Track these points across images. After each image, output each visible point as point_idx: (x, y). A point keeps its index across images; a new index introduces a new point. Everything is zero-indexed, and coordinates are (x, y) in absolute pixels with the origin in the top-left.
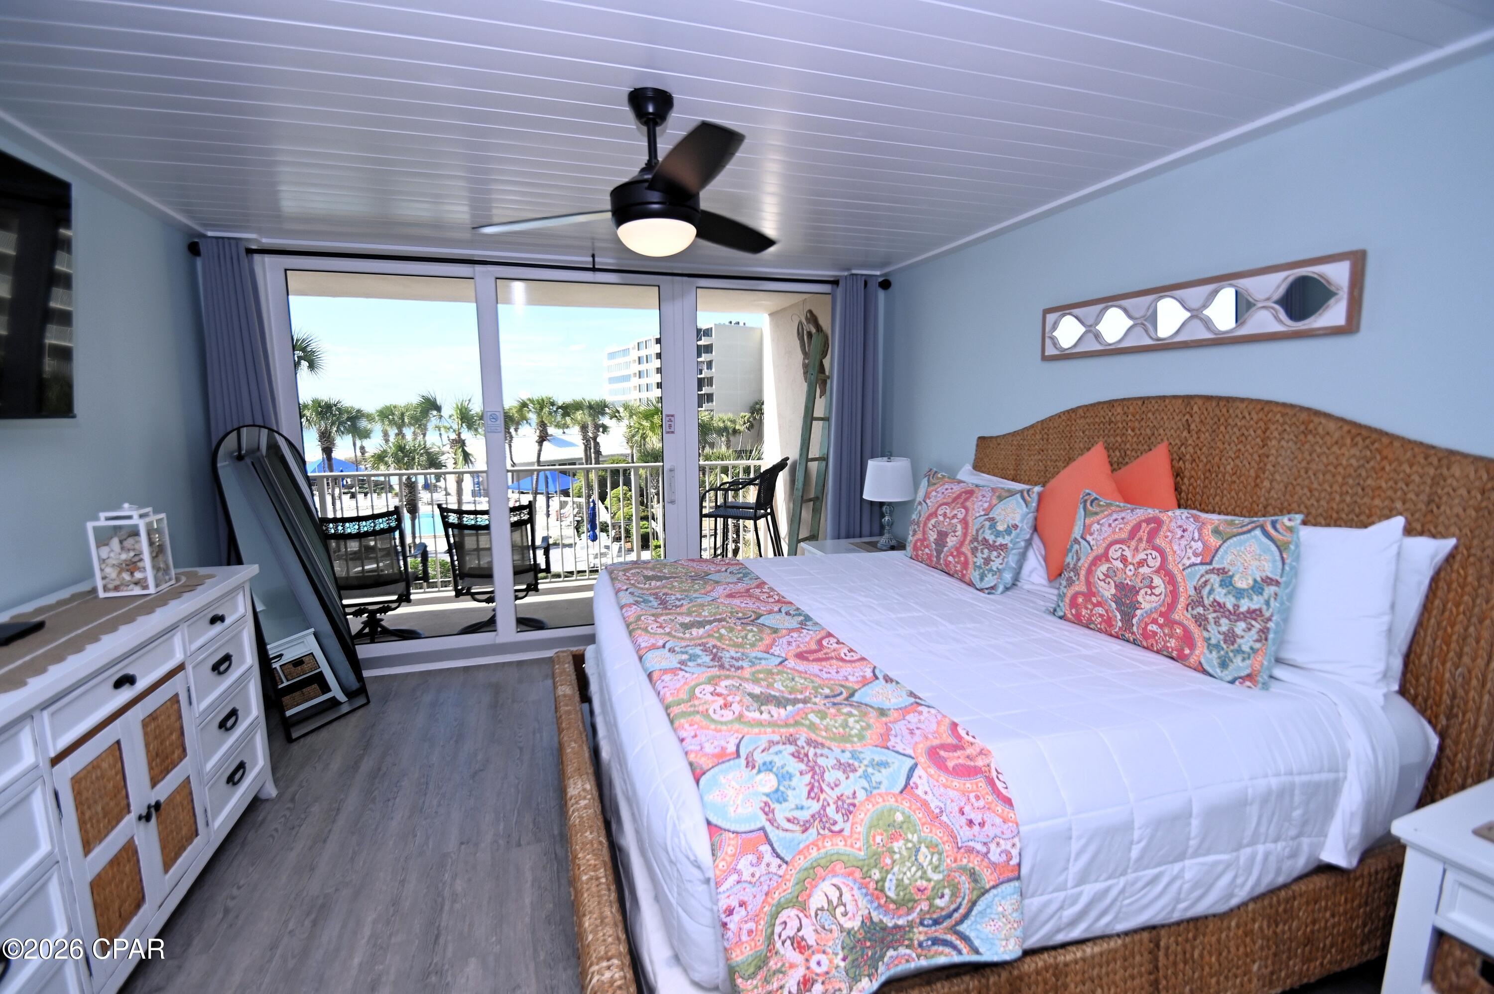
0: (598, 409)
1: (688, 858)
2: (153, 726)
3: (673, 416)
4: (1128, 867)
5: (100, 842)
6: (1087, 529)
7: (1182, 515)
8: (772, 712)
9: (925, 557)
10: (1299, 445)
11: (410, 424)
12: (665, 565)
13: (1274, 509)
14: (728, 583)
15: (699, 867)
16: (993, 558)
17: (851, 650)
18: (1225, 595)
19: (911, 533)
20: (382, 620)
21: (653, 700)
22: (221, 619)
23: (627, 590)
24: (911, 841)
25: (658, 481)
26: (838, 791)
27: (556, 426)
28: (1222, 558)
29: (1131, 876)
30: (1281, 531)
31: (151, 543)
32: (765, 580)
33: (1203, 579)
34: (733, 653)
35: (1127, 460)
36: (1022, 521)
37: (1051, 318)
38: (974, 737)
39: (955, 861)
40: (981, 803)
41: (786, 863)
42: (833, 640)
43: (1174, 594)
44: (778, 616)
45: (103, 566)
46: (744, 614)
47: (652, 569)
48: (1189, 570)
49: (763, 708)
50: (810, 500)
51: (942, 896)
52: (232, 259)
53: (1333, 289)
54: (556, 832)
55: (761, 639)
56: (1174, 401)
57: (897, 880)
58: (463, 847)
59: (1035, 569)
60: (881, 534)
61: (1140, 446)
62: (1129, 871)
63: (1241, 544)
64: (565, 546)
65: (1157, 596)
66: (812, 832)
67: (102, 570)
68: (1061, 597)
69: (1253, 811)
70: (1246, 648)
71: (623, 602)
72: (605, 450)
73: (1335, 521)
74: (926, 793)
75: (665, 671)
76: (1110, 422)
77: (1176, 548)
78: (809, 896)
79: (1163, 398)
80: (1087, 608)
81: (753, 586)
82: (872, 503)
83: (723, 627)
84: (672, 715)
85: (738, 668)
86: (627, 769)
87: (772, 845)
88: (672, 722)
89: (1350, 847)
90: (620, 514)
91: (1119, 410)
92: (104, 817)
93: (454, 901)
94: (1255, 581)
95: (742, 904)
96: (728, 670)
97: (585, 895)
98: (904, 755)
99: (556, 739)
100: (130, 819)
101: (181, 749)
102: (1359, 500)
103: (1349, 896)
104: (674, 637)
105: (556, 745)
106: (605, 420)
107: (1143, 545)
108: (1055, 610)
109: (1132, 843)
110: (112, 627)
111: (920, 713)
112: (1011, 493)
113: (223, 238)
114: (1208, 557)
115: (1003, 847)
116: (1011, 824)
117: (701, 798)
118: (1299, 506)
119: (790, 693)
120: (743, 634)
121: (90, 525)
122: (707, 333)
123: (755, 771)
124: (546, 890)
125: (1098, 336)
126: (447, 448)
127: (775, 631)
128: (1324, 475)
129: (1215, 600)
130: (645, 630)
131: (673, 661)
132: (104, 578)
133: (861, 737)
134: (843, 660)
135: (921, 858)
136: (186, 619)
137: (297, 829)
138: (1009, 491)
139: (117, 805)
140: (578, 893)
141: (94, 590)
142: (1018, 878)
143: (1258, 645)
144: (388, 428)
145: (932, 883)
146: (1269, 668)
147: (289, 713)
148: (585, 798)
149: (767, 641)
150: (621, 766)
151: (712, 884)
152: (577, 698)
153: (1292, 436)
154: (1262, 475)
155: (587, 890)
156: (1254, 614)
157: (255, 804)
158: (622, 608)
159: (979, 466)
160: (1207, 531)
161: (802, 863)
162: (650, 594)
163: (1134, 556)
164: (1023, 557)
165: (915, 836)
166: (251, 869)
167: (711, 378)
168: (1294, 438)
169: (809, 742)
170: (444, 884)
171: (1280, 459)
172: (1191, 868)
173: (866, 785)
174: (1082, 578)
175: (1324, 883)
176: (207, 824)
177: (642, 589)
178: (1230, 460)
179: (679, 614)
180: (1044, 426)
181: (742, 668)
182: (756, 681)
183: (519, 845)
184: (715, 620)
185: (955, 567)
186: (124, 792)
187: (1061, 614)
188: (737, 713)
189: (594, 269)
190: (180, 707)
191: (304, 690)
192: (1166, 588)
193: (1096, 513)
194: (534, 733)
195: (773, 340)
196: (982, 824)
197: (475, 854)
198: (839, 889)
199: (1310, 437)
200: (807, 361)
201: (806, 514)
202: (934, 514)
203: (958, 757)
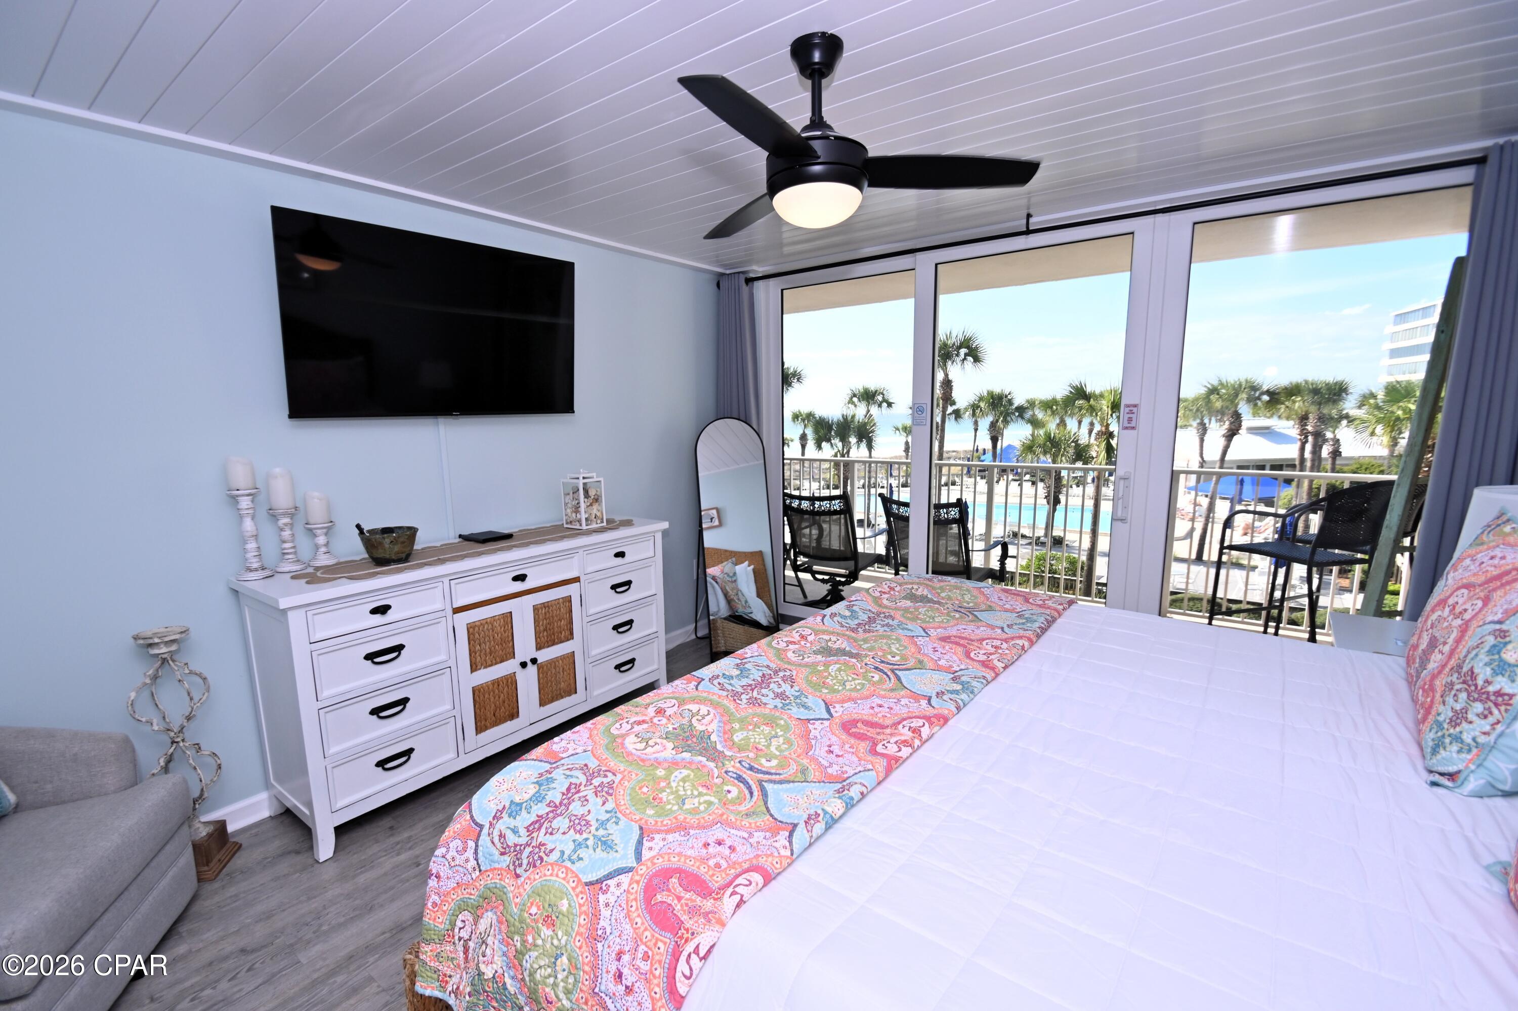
2: (543, 611)
3: (1135, 406)
5: (486, 668)
8: (652, 747)
22: (623, 555)
24: (559, 940)
26: (547, 839)
34: (791, 690)
40: (647, 967)
41: (480, 871)
45: (566, 508)
49: (656, 740)
66: (506, 859)
74: (607, 905)
78: (483, 916)
83: (845, 663)
87: (478, 847)
92: (491, 654)
95: (438, 877)
98: (638, 853)
100: (514, 662)
101: (569, 633)
111: (773, 836)
113: (733, 274)
119: (728, 746)
120: (851, 677)
127: (897, 689)
135: (558, 963)
139: (504, 650)
161: (489, 881)
165: (566, 938)
169: (604, 785)
173: (568, 851)
176: (586, 689)
182: (731, 721)
186: (510, 644)
189: (1028, 232)
190: (571, 606)
196: (628, 989)
198: (491, 927)
202: (1445, 602)
203: (679, 898)
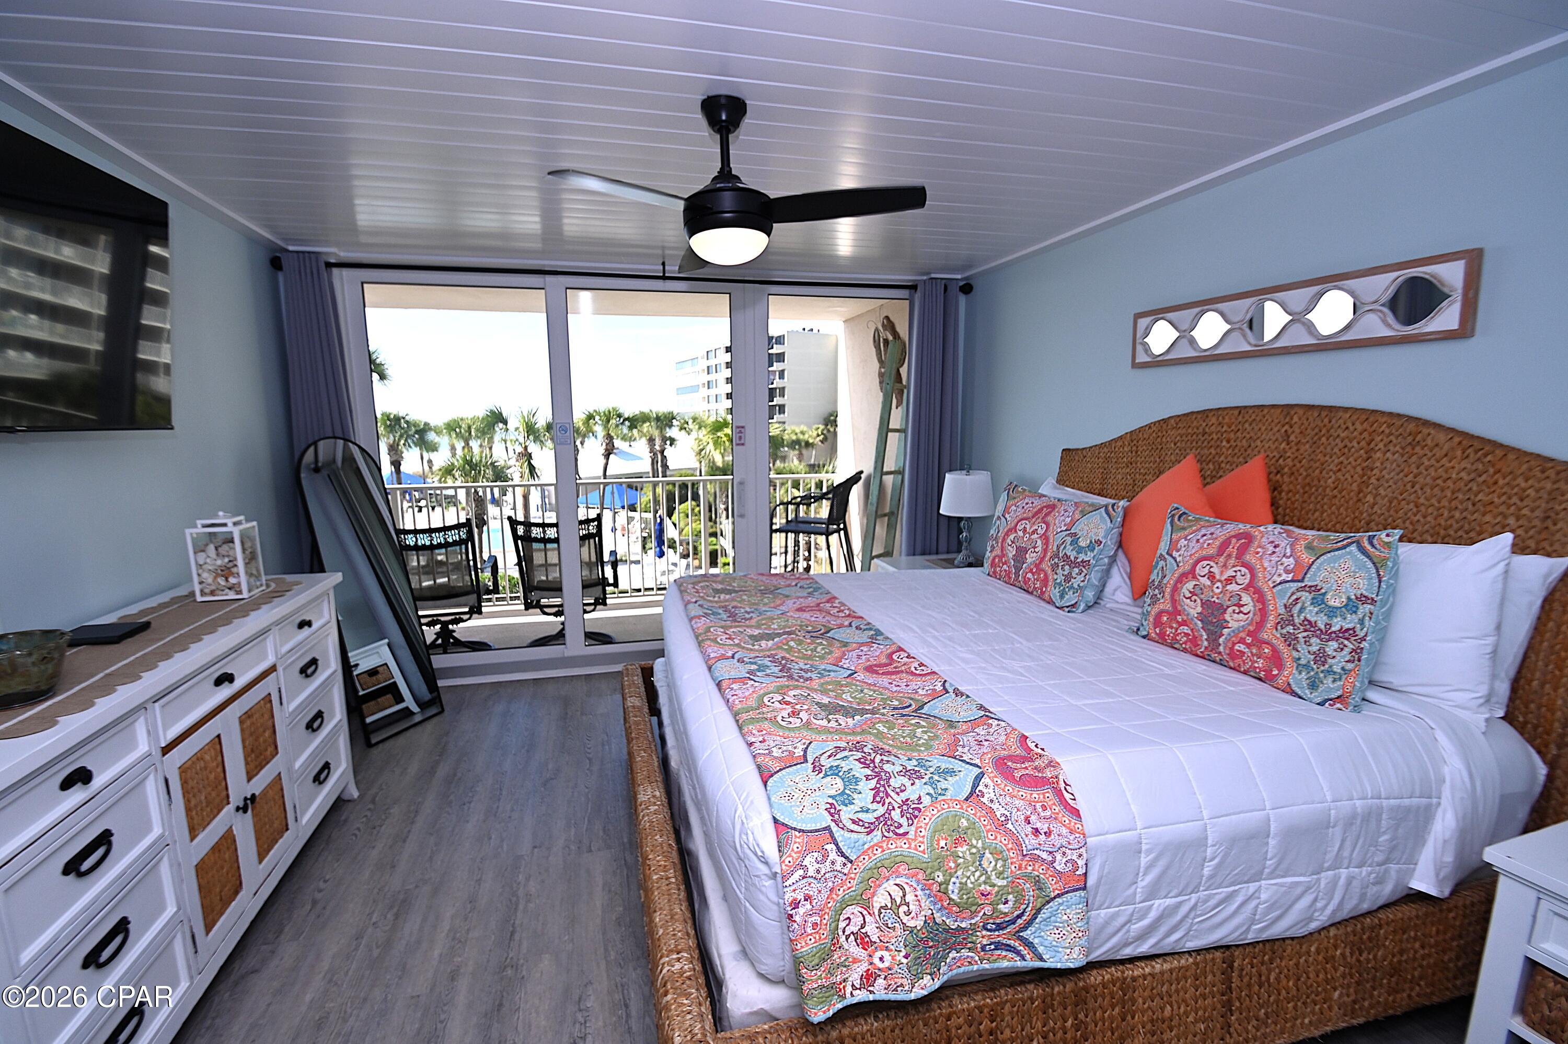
0: (665, 421)
1: (756, 854)
2: (248, 723)
3: (743, 427)
4: (1200, 883)
5: (204, 828)
6: (1173, 546)
7: (1273, 530)
8: (840, 721)
9: (1003, 574)
10: (1405, 458)
11: (477, 437)
12: (734, 579)
13: (1377, 525)
14: (798, 598)
15: (766, 863)
16: (1074, 575)
17: (921, 665)
18: (1317, 613)
19: (989, 549)
20: (454, 631)
21: (722, 708)
22: (309, 624)
23: (696, 602)
24: (975, 847)
25: (727, 496)
26: (903, 796)
27: (622, 439)
28: (1315, 575)
29: (1202, 894)
30: (1378, 546)
31: (244, 550)
32: (836, 595)
33: (1294, 597)
34: (802, 665)
35: (1221, 473)
36: (1106, 537)
37: (1143, 323)
38: (1043, 749)
39: (1020, 868)
40: (1048, 813)
41: (851, 862)
42: (903, 655)
43: (1263, 613)
44: (848, 630)
45: (200, 571)
46: (814, 628)
47: (721, 583)
48: (1280, 587)
49: (830, 717)
50: (885, 515)
51: (1006, 903)
52: (312, 273)
53: (1446, 290)
54: (625, 840)
55: (830, 653)
56: (1272, 411)
57: (960, 883)
58: (536, 850)
59: (1119, 587)
60: (959, 551)
61: (1235, 459)
62: (1201, 888)
63: (1334, 560)
64: (632, 562)
65: (1245, 614)
66: (877, 834)
67: (199, 575)
68: (1145, 615)
69: (1336, 833)
70: (1337, 669)
71: (693, 614)
72: (672, 464)
73: (1443, 538)
74: (992, 801)
75: (735, 680)
76: (1204, 433)
77: (1266, 564)
78: (873, 895)
79: (1261, 407)
80: (1172, 627)
81: (824, 600)
82: (949, 517)
83: (792, 639)
84: (740, 722)
85: (807, 680)
86: (696, 773)
87: (837, 845)
88: (740, 728)
89: (1442, 875)
90: (688, 530)
91: (1214, 420)
92: (207, 806)
93: (529, 901)
94: (1349, 599)
95: (807, 898)
96: (797, 681)
97: (656, 893)
98: (971, 764)
99: (625, 751)
100: (229, 809)
101: (273, 747)
102: (1469, 516)
103: (1441, 928)
104: (743, 648)
105: (626, 757)
106: (673, 432)
107: (1232, 561)
108: (1138, 629)
109: (1204, 860)
110: (211, 628)
111: (990, 726)
112: (1096, 508)
113: (303, 252)
114: (1300, 574)
115: (1069, 858)
116: (1077, 835)
117: (769, 799)
118: (1404, 522)
119: (859, 704)
120: (812, 647)
121: (188, 531)
122: (780, 340)
123: (821, 775)
124: (616, 894)
125: (1192, 342)
126: (512, 462)
127: (845, 644)
128: (1432, 489)
129: (1306, 619)
130: (715, 641)
131: (742, 671)
132: (201, 583)
133: (928, 746)
134: (913, 674)
135: (985, 864)
136: (277, 623)
137: (378, 828)
138: (1092, 505)
139: (218, 795)
140: (648, 892)
141: (192, 594)
142: (1084, 888)
143: (1350, 666)
144: (455, 441)
145: (996, 888)
146: (1363, 691)
147: (369, 720)
148: (655, 804)
149: (837, 654)
150: (690, 772)
151: (779, 879)
152: (646, 710)
153: (1398, 448)
154: (1365, 490)
155: (658, 888)
156: (1346, 633)
157: (339, 804)
158: (691, 620)
159: (1062, 480)
160: (1301, 546)
161: (867, 863)
162: (720, 607)
163: (1222, 573)
164: (1106, 574)
165: (980, 841)
166: (336, 865)
167: (784, 388)
168: (1401, 451)
169: (876, 750)
170: (519, 884)
171: (1384, 472)
172: (1267, 889)
173: (932, 792)
174: (1167, 596)
175: (1414, 913)
176: (296, 820)
177: (711, 601)
178: (1331, 473)
179: (748, 627)
180: (1134, 438)
181: (811, 679)
182: (825, 692)
183: (590, 851)
184: (784, 633)
185: (1035, 584)
186: (223, 784)
187: (1145, 633)
188: (804, 721)
189: (664, 278)
190: (272, 706)
191: (379, 700)
192: (1255, 606)
193: (1184, 529)
194: (603, 745)
195: (847, 348)
196: (1048, 834)
197: (547, 858)
198: (903, 889)
199: (1418, 449)
200: (883, 370)
201: (881, 530)
202: (1014, 529)
203: (1026, 768)
